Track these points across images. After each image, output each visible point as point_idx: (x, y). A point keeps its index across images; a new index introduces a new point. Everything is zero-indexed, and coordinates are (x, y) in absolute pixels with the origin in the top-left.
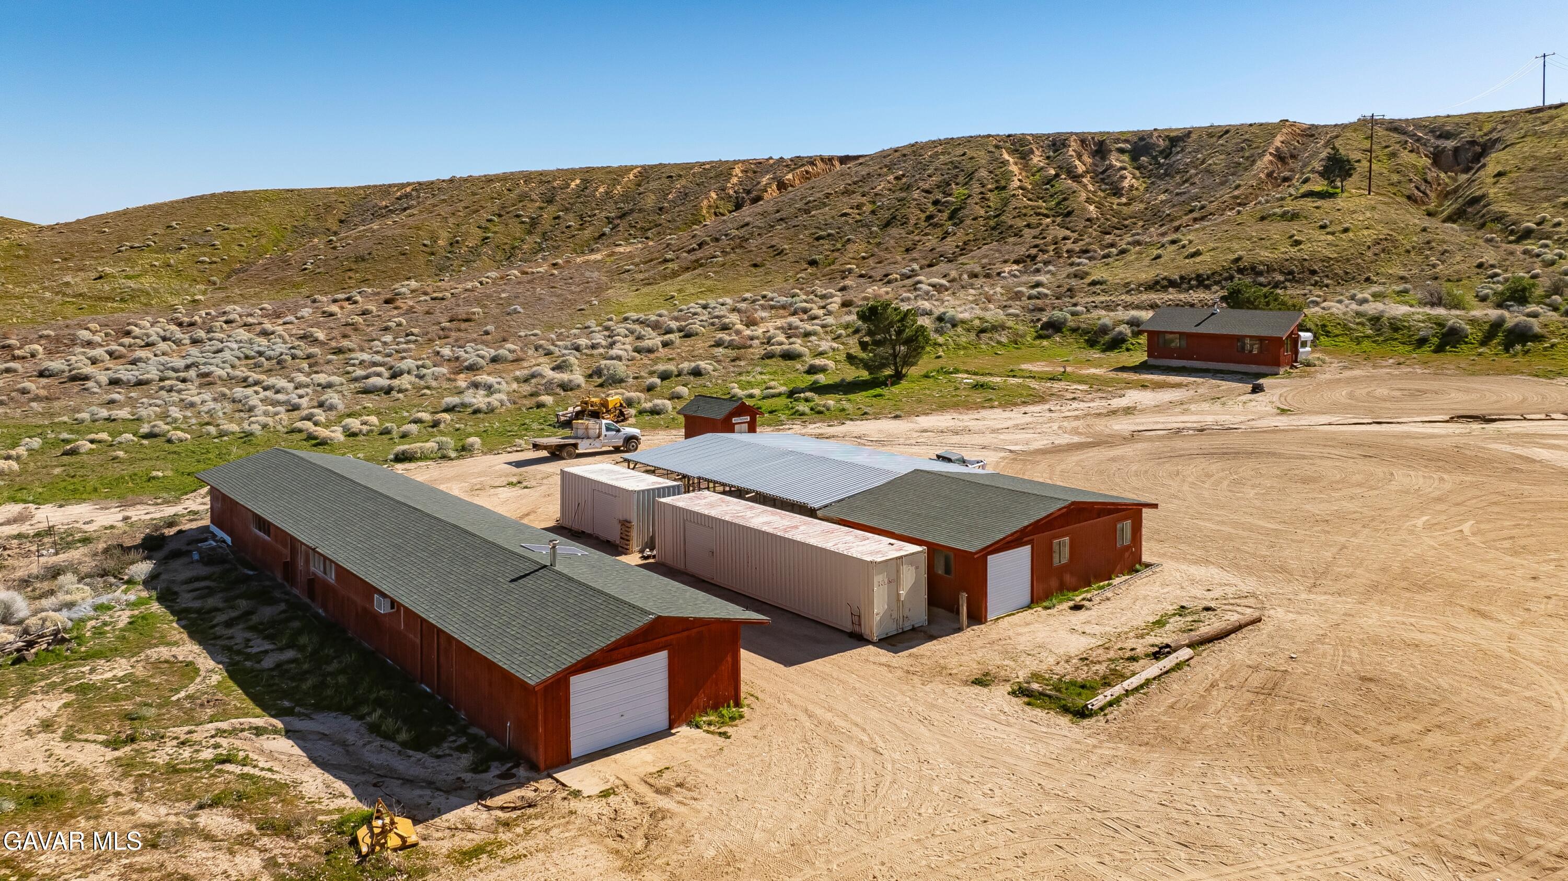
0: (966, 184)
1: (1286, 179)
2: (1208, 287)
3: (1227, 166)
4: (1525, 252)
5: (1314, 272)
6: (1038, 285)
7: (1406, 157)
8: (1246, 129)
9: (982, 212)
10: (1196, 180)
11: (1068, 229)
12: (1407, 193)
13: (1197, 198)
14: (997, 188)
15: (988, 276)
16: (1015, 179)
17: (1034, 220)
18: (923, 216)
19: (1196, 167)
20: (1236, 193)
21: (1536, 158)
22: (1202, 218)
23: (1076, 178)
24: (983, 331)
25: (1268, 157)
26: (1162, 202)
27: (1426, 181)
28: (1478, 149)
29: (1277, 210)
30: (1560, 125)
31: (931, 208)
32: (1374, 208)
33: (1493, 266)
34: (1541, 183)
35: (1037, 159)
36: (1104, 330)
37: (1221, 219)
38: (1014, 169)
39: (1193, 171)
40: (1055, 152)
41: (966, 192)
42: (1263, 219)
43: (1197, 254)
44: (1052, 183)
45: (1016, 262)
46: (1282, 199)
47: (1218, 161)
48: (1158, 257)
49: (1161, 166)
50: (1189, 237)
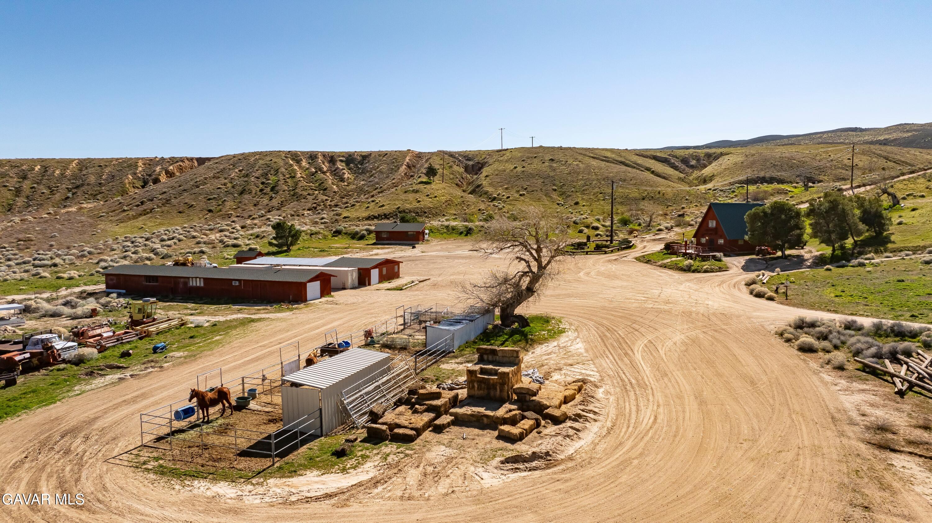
0: (275, 175)
1: (412, 176)
2: (388, 219)
3: (388, 170)
4: (494, 205)
5: (425, 213)
6: (323, 218)
7: (456, 168)
8: (394, 153)
9: (286, 188)
10: (376, 175)
11: (326, 196)
12: (456, 182)
13: (377, 183)
14: (291, 177)
15: (298, 216)
16: (298, 173)
17: (311, 192)
18: (258, 189)
19: (375, 170)
20: (393, 181)
21: (498, 170)
22: (382, 192)
23: (324, 173)
24: (312, 234)
25: (404, 167)
26: (363, 185)
27: (462, 178)
28: (480, 166)
29: (411, 189)
30: (506, 158)
31: (261, 186)
32: (445, 188)
33: (483, 210)
34: (499, 180)
35: (304, 163)
36: (357, 233)
37: (389, 192)
38: (296, 168)
39: (374, 172)
40: (312, 160)
41: (276, 178)
42: (406, 192)
43: (383, 206)
44: (315, 175)
45: (309, 210)
46: (412, 184)
47: (384, 167)
48: (368, 207)
49: (359, 168)
50: (379, 199)
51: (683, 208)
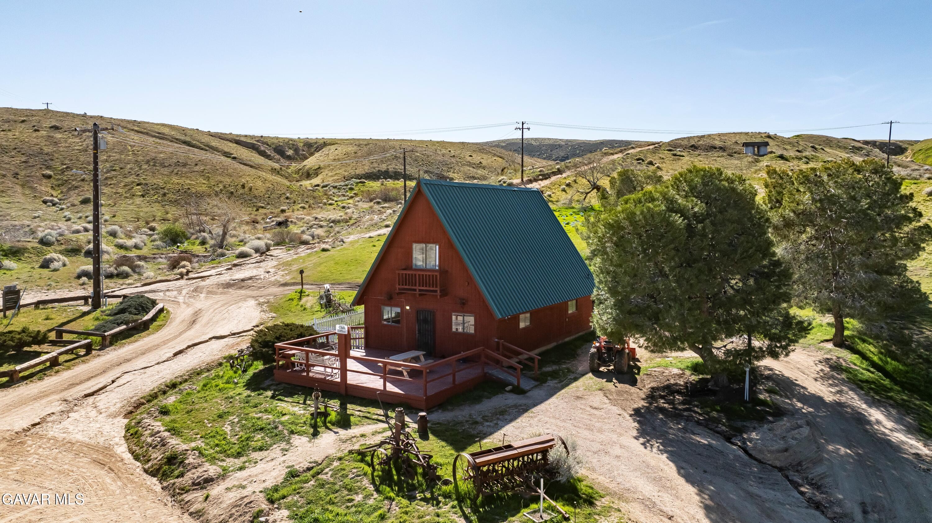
51: (283, 211)
